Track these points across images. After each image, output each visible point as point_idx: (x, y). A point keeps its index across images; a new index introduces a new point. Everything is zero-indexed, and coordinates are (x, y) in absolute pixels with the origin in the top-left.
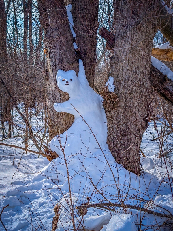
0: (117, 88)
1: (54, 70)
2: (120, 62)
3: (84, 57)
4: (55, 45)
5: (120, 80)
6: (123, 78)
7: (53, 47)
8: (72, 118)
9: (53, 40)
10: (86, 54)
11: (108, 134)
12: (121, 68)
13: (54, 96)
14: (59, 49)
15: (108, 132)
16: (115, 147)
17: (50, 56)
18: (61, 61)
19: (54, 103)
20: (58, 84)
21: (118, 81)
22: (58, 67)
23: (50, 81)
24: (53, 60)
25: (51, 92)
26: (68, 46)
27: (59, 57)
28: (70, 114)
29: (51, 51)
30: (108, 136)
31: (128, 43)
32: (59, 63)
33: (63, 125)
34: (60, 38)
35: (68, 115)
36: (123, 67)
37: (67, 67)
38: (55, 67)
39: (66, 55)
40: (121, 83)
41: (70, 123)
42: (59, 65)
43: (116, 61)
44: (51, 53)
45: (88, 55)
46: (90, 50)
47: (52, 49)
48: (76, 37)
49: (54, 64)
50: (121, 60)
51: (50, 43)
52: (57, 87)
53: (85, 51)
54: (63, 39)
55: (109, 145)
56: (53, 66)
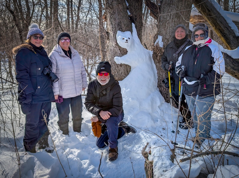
0: (165, 44)
1: (114, 31)
2: (168, 24)
3: (135, 21)
4: (115, 12)
5: (168, 38)
6: (170, 36)
7: (113, 13)
8: (129, 68)
9: (113, 8)
10: (137, 19)
11: (158, 80)
12: (169, 29)
13: (115, 51)
14: (117, 15)
15: (158, 79)
16: (164, 90)
17: (111, 20)
18: (119, 24)
19: (115, 56)
20: (118, 42)
21: (166, 39)
22: (117, 29)
23: (110, 40)
24: (113, 23)
25: (112, 48)
26: (124, 12)
27: (118, 21)
28: (127, 65)
29: (111, 16)
30: (159, 82)
31: (174, 9)
32: (118, 26)
33: (123, 73)
34: (118, 6)
35: (126, 66)
36: (170, 28)
37: (124, 29)
38: (115, 29)
39: (123, 19)
40: (169, 40)
41: (127, 72)
42: (118, 27)
43: (163, 23)
44: (111, 18)
45: (138, 19)
46: (139, 16)
47: (112, 14)
48: (129, 6)
49: (114, 26)
50: (169, 23)
51: (110, 10)
52: (117, 44)
53: (136, 16)
54: (121, 7)
55: (159, 88)
56: (113, 28)
